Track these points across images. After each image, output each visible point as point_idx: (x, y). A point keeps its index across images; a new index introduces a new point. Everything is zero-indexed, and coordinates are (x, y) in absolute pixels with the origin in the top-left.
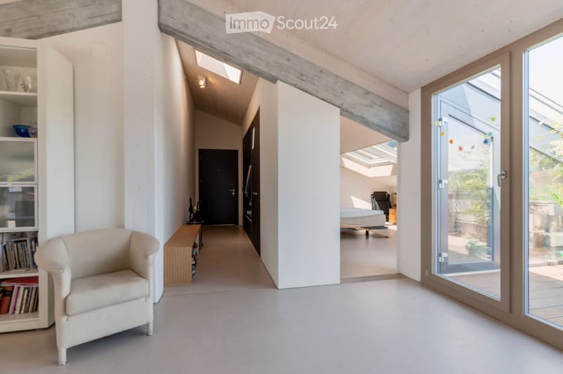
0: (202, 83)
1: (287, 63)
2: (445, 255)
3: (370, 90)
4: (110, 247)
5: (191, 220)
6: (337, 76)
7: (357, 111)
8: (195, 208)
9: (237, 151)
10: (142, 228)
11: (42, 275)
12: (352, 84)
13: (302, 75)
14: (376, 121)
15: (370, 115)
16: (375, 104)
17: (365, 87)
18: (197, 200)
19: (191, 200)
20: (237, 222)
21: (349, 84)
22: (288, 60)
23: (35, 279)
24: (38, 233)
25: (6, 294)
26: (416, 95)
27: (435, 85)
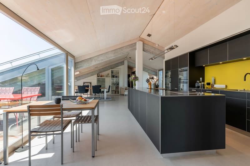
7: (150, 73)
15: (152, 73)
21: (149, 69)
23: (119, 91)
24: (119, 86)
25: (115, 92)
26: (158, 71)
27: (159, 70)
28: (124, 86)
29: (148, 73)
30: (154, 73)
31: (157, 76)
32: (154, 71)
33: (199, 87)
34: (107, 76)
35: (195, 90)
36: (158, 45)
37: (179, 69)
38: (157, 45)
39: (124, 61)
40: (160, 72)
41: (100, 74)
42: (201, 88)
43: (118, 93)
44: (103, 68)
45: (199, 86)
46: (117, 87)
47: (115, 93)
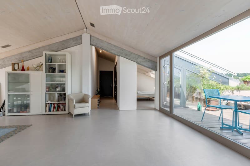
0: (101, 51)
1: (122, 52)
2: (165, 103)
3: (146, 57)
4: (80, 97)
5: (97, 94)
6: (136, 54)
7: (142, 63)
8: (98, 90)
9: (112, 71)
10: (86, 93)
11: (67, 102)
12: (140, 56)
13: (126, 54)
14: (147, 66)
15: (145, 64)
16: (147, 61)
17: (144, 57)
18: (99, 87)
19: (97, 88)
20: (112, 96)
21: (139, 56)
22: (123, 51)
23: (65, 104)
24: (65, 93)
25: (59, 107)
26: (158, 59)
27: (162, 57)
28: (81, 92)
29: (137, 63)
30: (150, 64)
31: (156, 70)
32: (150, 61)
34: (38, 68)
39: (82, 35)
40: (163, 61)
41: (21, 64)
43: (65, 110)
44: (29, 52)
46: (62, 96)
47: (58, 110)
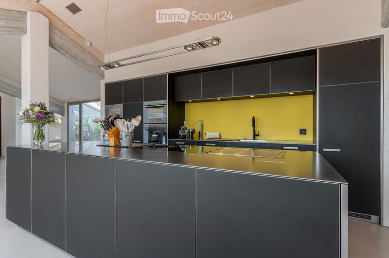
16: (52, 105)
27: (69, 104)
30: (56, 109)
32: (56, 105)
33: (185, 137)
35: (184, 143)
36: (91, 44)
37: (146, 103)
38: (88, 44)
42: (189, 138)
45: (186, 135)
